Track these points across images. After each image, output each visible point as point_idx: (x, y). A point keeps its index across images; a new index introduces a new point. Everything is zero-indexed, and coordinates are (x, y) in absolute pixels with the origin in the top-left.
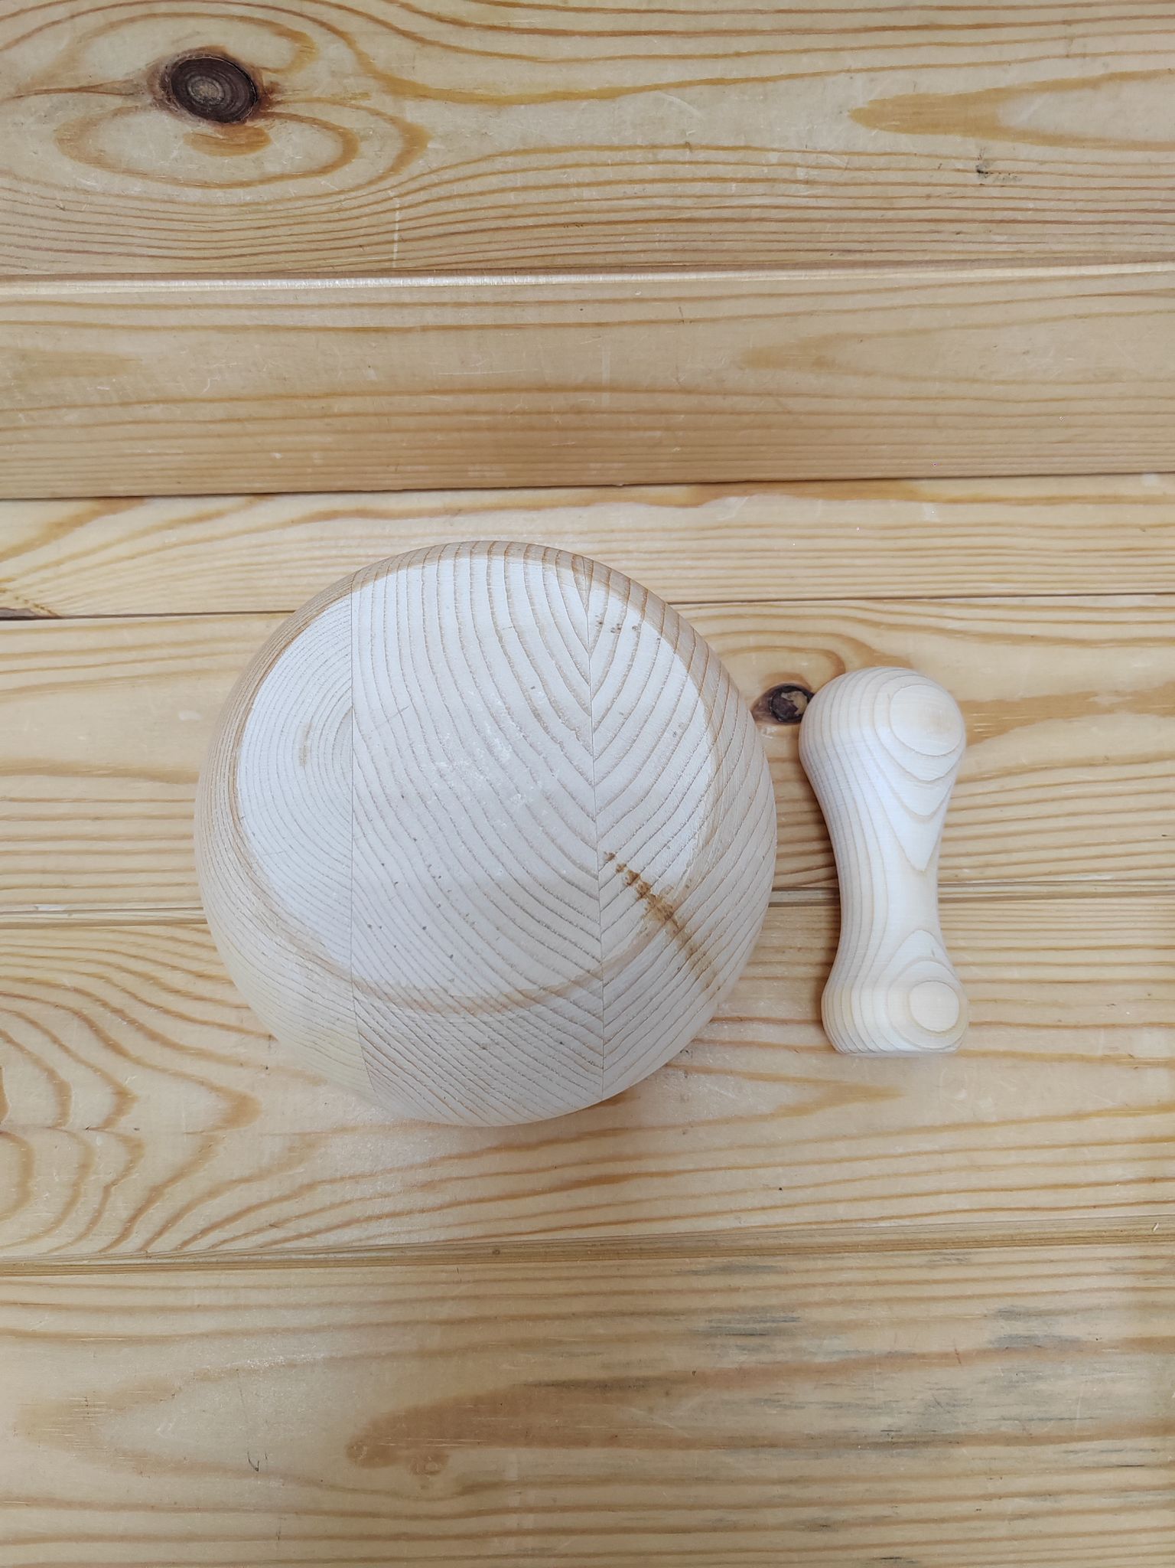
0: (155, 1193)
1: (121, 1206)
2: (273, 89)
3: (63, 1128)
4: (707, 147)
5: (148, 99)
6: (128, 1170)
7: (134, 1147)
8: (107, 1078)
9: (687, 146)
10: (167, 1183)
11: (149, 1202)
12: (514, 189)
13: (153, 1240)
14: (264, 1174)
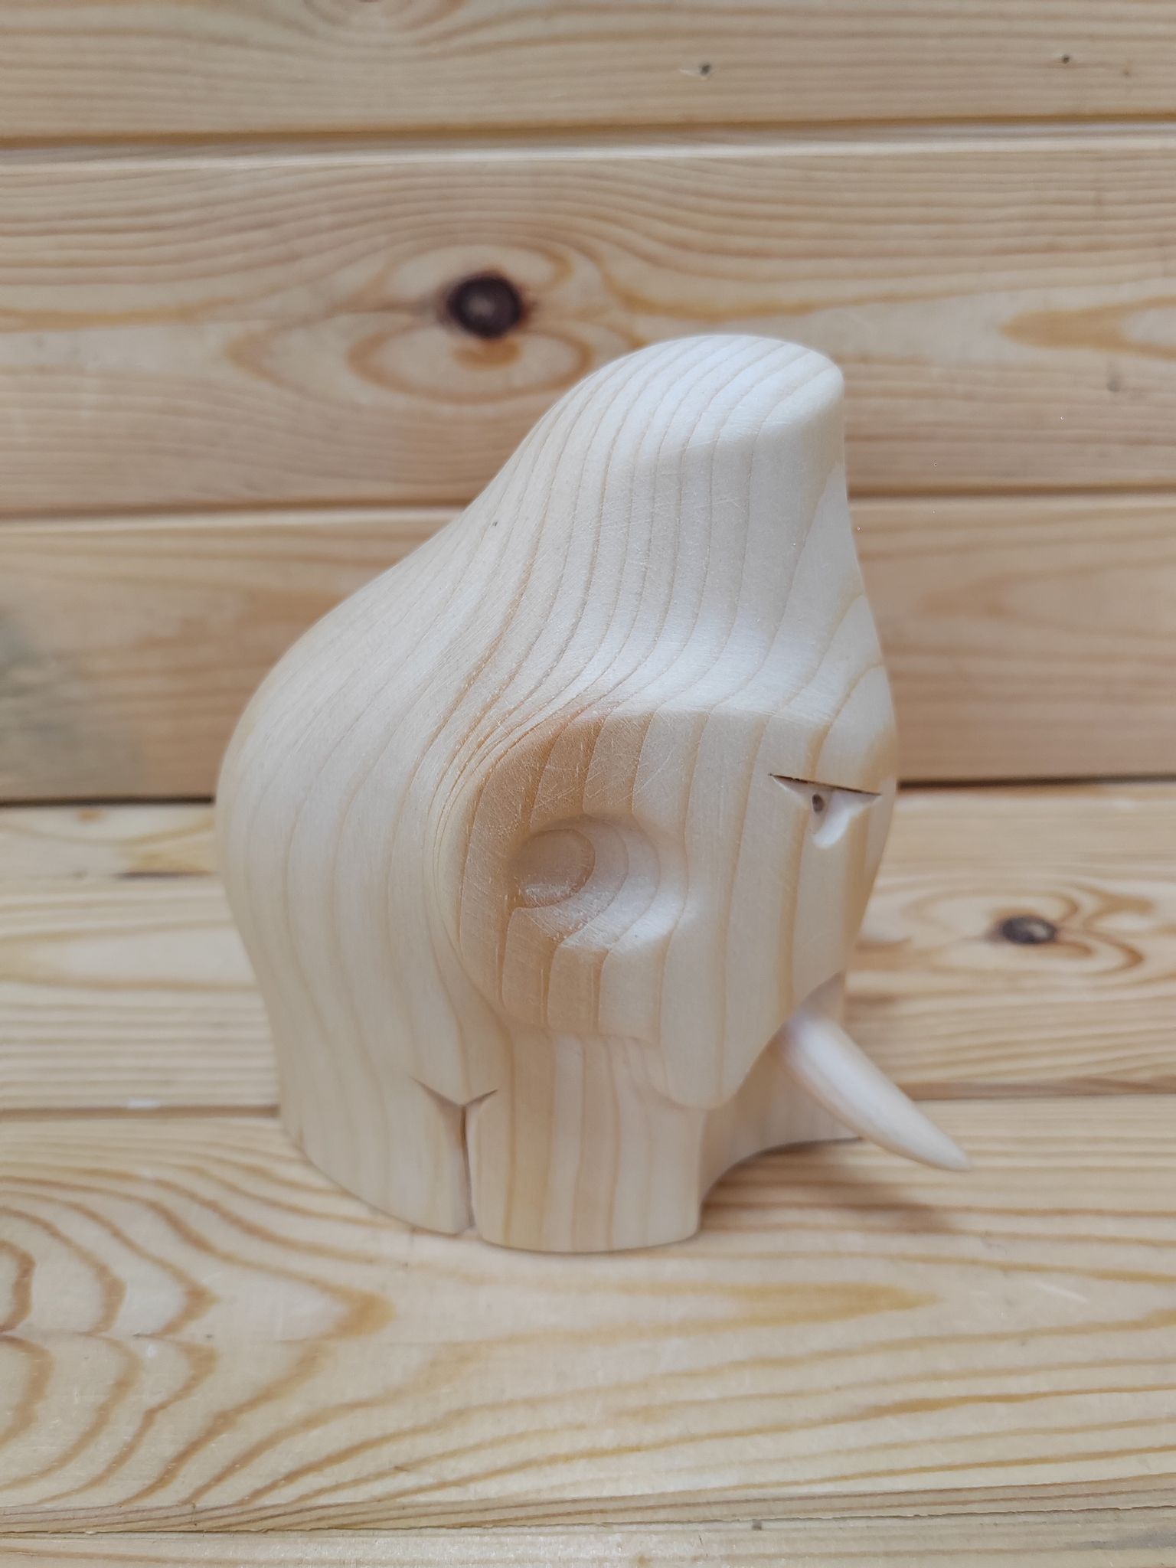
0: (223, 1421)
1: (165, 1441)
2: (534, 305)
3: (103, 1334)
5: (431, 315)
6: (187, 1389)
7: (203, 1362)
8: (178, 1275)
10: (240, 1409)
11: (210, 1433)
13: (206, 1487)
14: (391, 1396)
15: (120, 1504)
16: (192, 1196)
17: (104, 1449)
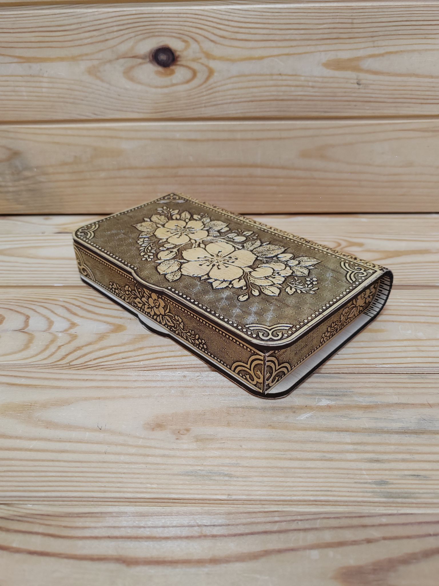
0: (79, 348)
1: (63, 352)
2: (178, 57)
3: (48, 331)
4: (285, 75)
5: (148, 60)
6: (69, 342)
7: (74, 337)
8: (68, 320)
9: (280, 74)
10: (83, 347)
11: (75, 351)
12: (235, 89)
13: (73, 360)
14: (124, 345)
15: (51, 363)
16: (73, 304)
17: (47, 353)
